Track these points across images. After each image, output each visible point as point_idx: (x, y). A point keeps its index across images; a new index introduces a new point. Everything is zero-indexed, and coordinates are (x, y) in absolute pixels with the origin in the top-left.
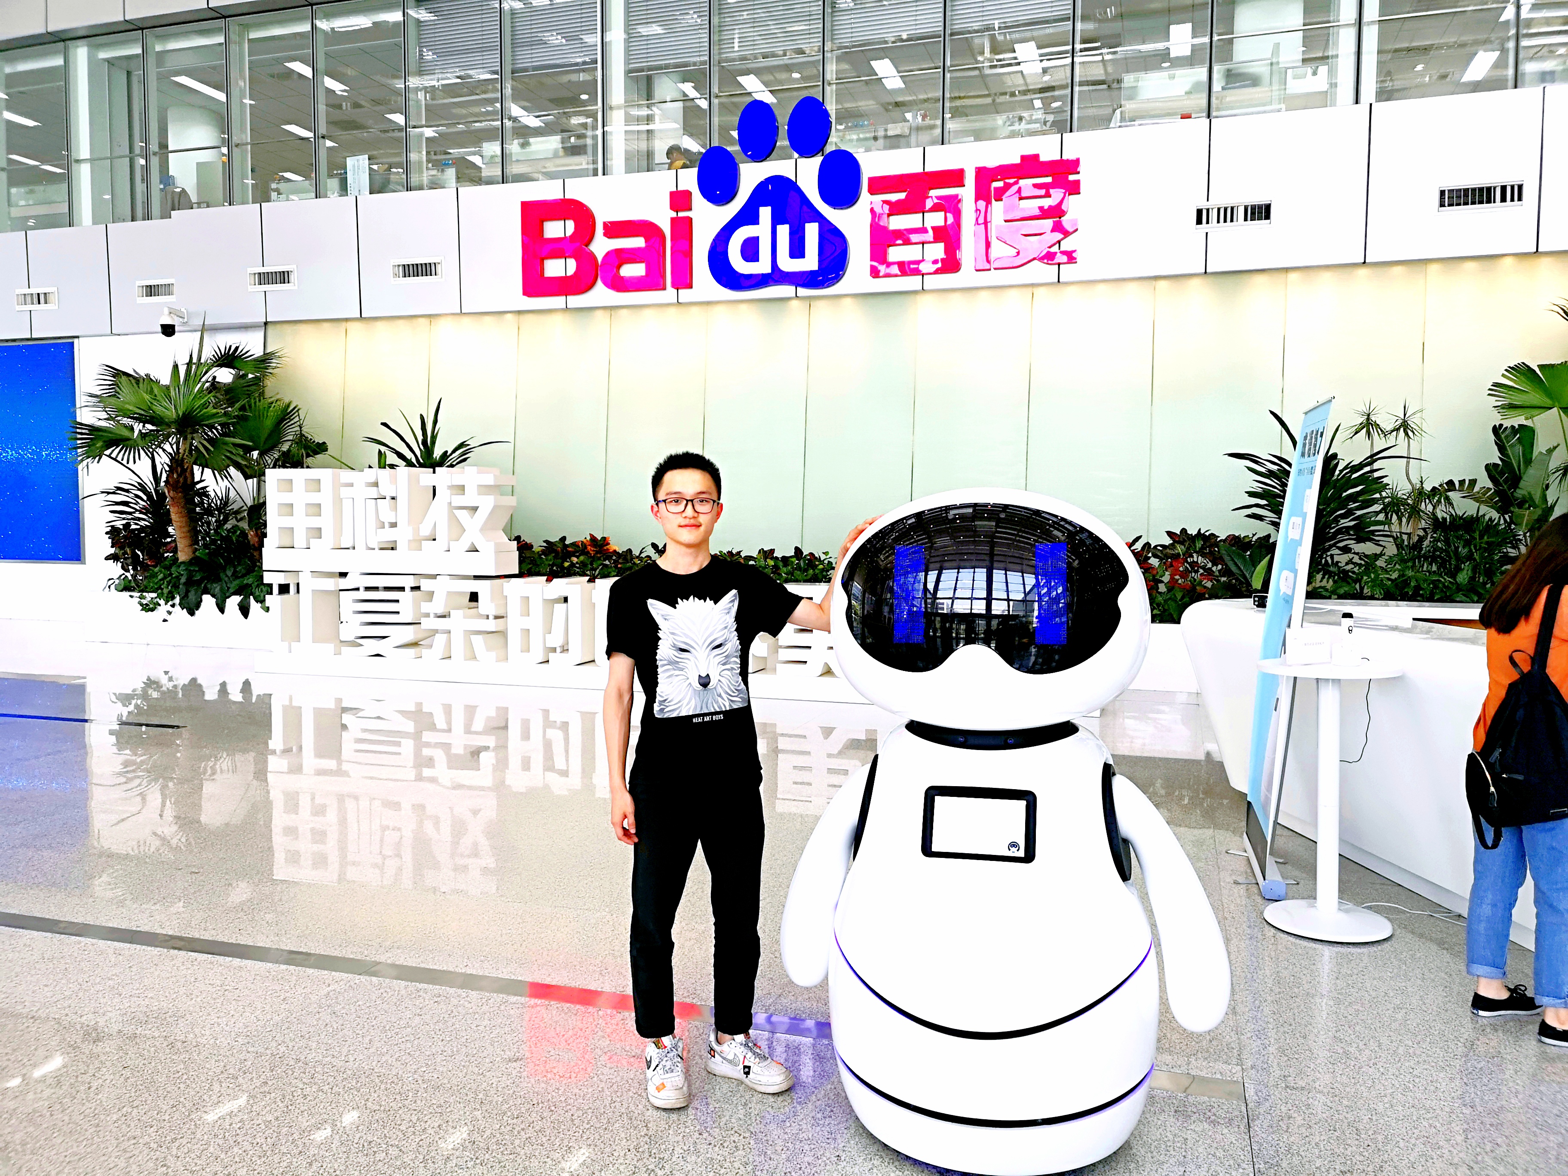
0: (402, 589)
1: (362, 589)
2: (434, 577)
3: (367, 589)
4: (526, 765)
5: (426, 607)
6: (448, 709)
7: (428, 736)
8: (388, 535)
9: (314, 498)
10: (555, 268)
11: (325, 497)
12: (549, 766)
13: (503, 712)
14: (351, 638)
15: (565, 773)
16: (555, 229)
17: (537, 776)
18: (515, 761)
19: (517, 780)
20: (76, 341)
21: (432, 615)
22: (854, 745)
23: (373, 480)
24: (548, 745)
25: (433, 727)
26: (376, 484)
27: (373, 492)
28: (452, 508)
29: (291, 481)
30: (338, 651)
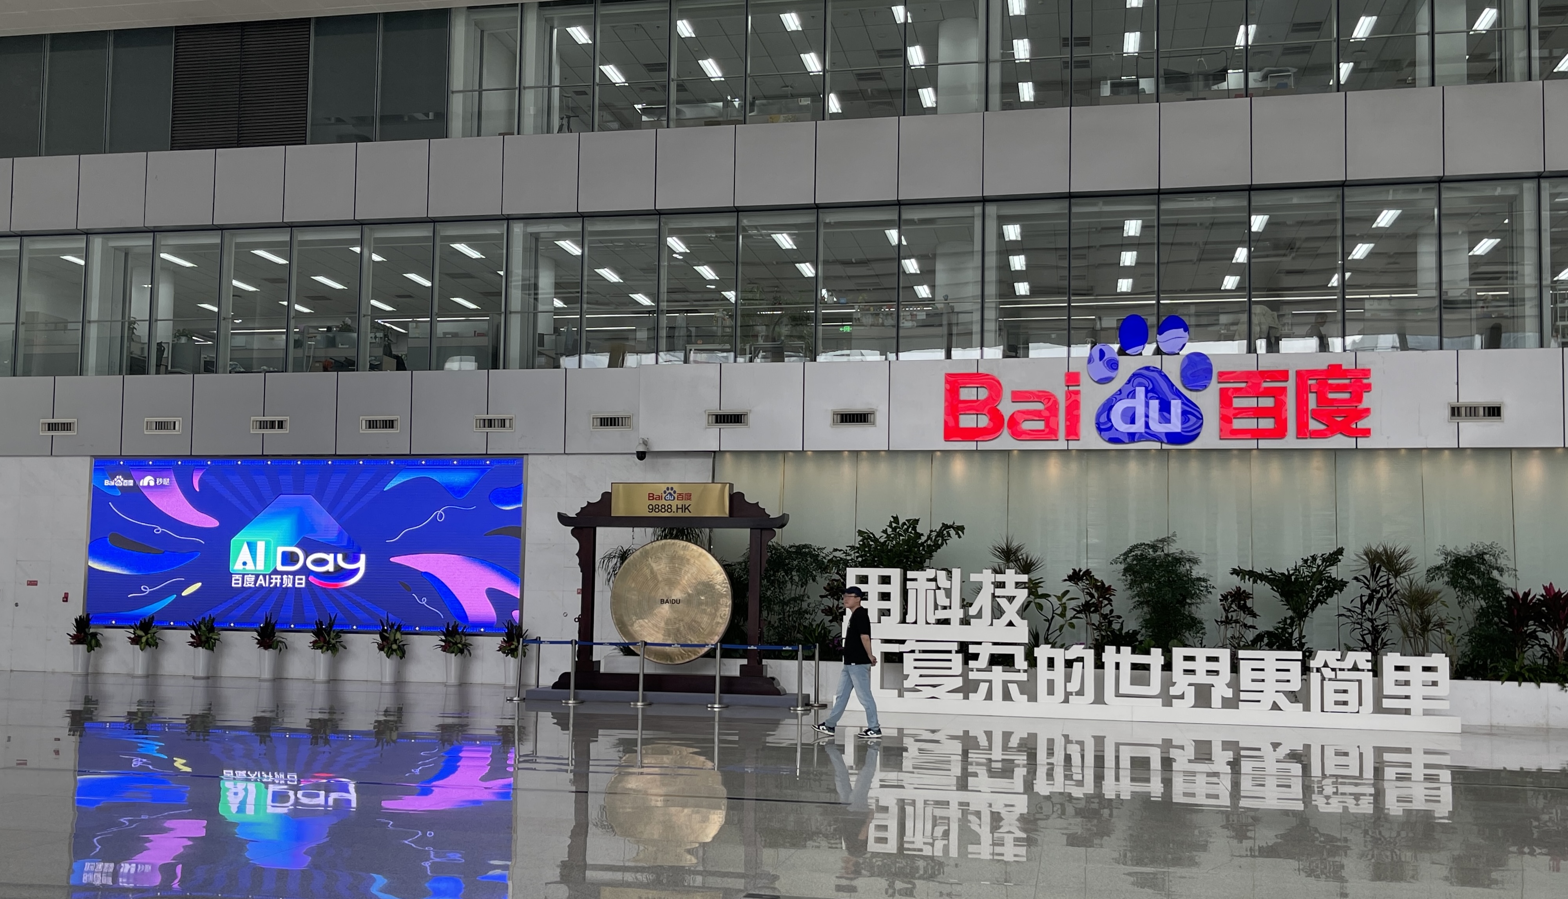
0: (950, 652)
1: (917, 652)
2: (980, 643)
3: (920, 652)
4: (1050, 775)
5: (972, 663)
6: (989, 735)
8: (942, 614)
9: (885, 588)
10: (967, 421)
11: (894, 589)
12: (1068, 777)
13: (1033, 737)
14: (912, 686)
15: (1080, 783)
16: (967, 394)
17: (1059, 785)
18: (1041, 772)
19: (1042, 787)
20: (525, 457)
21: (975, 670)
22: (1294, 756)
23: (932, 577)
24: (1068, 758)
25: (977, 746)
26: (935, 580)
27: (933, 585)
28: (994, 596)
29: (866, 577)
30: (900, 695)
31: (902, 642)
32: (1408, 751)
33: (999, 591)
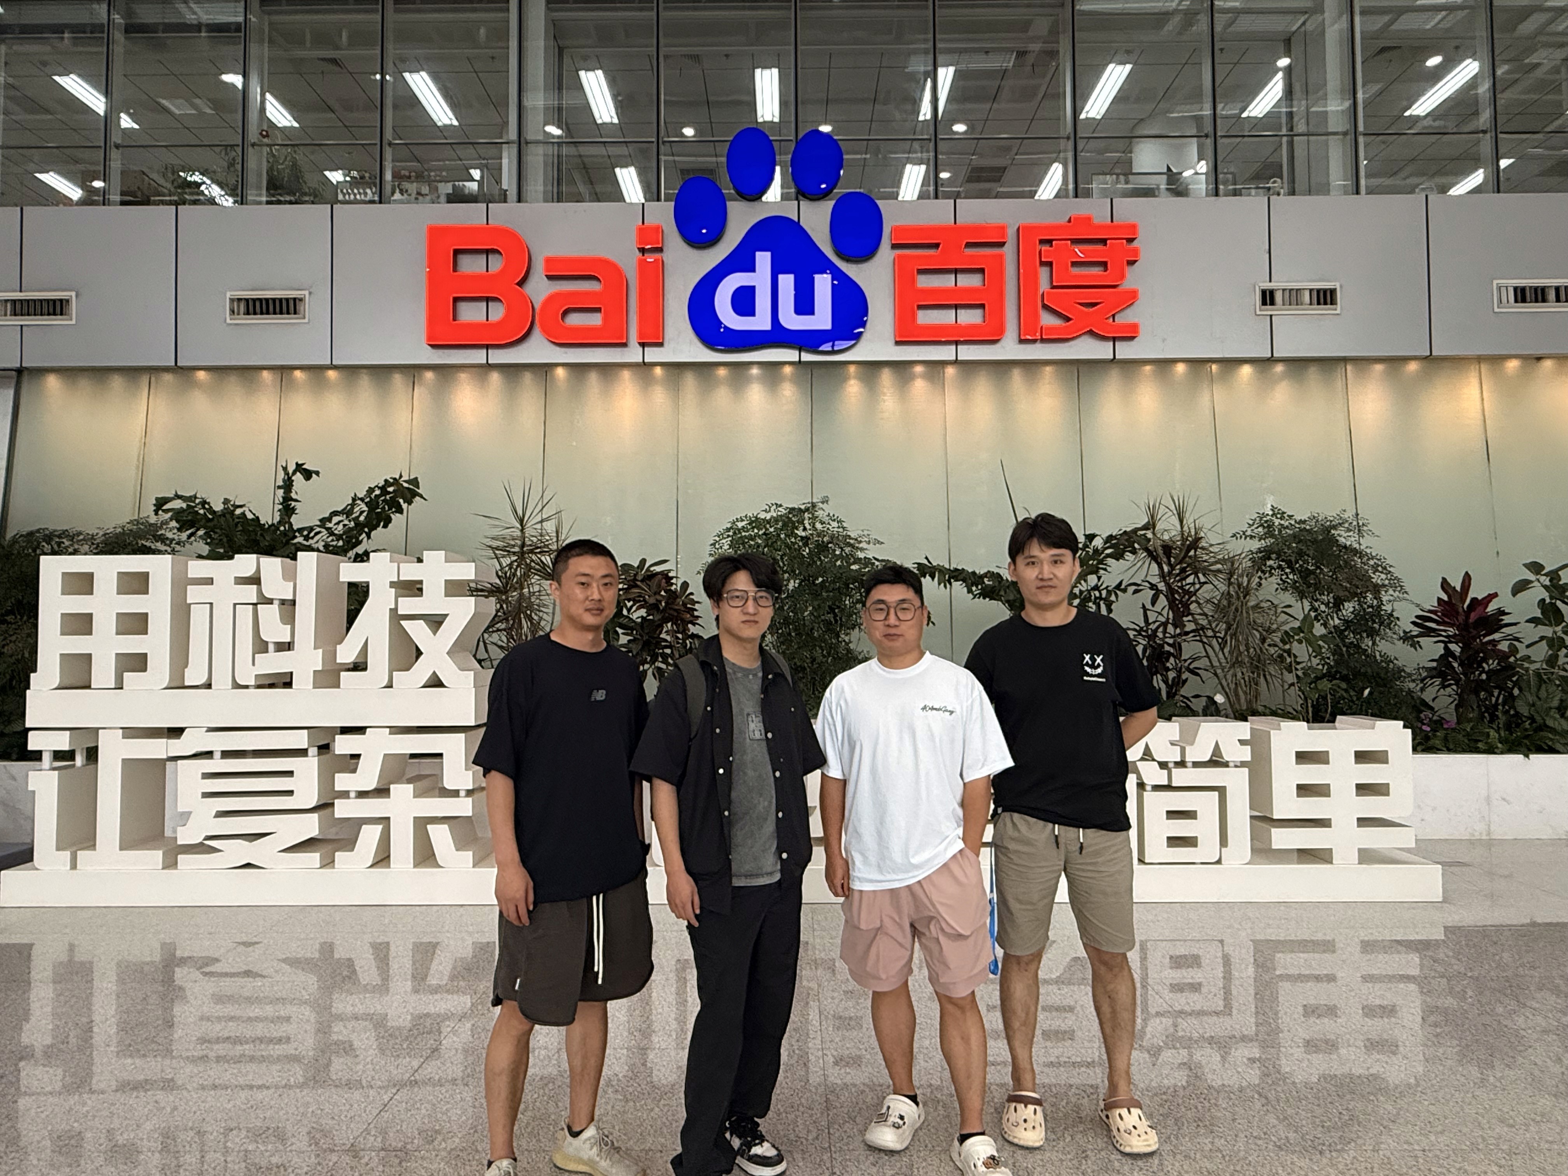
1: (217, 755)
2: (362, 730)
3: (226, 754)
5: (343, 781)
7: (344, 1003)
8: (274, 663)
9: (134, 604)
11: (157, 604)
14: (198, 840)
21: (353, 794)
23: (249, 572)
26: (255, 580)
27: (250, 593)
28: (396, 617)
29: (90, 578)
30: (170, 863)
31: (176, 732)
32: (1328, 947)
33: (408, 605)
